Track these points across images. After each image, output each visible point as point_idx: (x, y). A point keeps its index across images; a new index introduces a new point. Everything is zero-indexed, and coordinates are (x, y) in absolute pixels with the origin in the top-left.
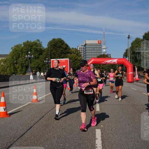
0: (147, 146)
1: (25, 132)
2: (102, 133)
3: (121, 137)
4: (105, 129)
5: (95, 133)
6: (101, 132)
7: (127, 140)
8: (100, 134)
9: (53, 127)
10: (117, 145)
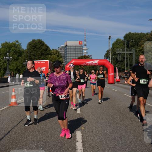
0: (127, 146)
1: (3, 137)
2: (83, 136)
3: (102, 139)
4: (86, 131)
5: (76, 135)
6: (81, 134)
7: (108, 141)
8: (81, 137)
9: (33, 131)
10: (98, 146)
